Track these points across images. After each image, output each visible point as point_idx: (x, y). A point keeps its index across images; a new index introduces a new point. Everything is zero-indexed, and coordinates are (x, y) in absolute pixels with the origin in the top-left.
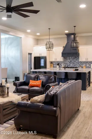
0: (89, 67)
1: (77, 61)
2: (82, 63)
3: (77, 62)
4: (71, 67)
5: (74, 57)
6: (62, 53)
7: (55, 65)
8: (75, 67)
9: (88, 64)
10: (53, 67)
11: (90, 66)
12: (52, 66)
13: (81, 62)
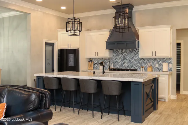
0: (159, 68)
1: (136, 57)
2: (145, 61)
3: (136, 59)
4: (124, 68)
5: (131, 50)
6: (107, 42)
7: (97, 65)
8: (132, 68)
9: (158, 63)
10: (94, 67)
11: (161, 66)
12: (91, 66)
13: (143, 59)
